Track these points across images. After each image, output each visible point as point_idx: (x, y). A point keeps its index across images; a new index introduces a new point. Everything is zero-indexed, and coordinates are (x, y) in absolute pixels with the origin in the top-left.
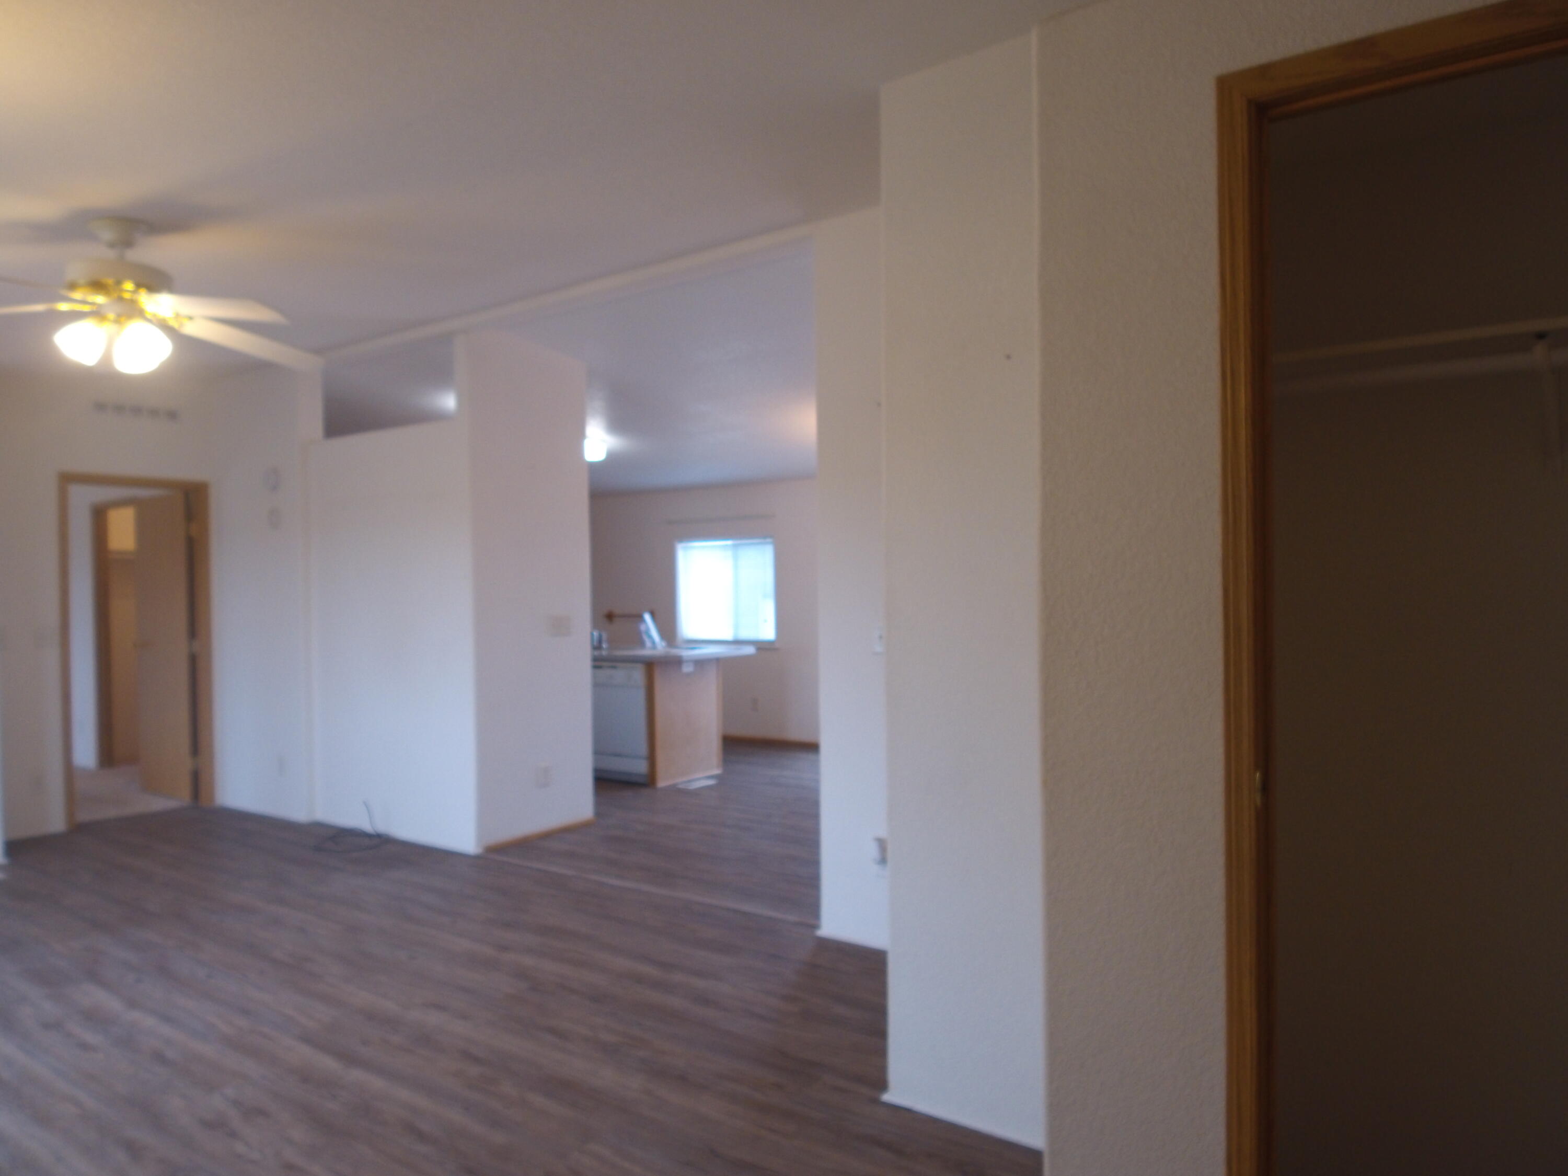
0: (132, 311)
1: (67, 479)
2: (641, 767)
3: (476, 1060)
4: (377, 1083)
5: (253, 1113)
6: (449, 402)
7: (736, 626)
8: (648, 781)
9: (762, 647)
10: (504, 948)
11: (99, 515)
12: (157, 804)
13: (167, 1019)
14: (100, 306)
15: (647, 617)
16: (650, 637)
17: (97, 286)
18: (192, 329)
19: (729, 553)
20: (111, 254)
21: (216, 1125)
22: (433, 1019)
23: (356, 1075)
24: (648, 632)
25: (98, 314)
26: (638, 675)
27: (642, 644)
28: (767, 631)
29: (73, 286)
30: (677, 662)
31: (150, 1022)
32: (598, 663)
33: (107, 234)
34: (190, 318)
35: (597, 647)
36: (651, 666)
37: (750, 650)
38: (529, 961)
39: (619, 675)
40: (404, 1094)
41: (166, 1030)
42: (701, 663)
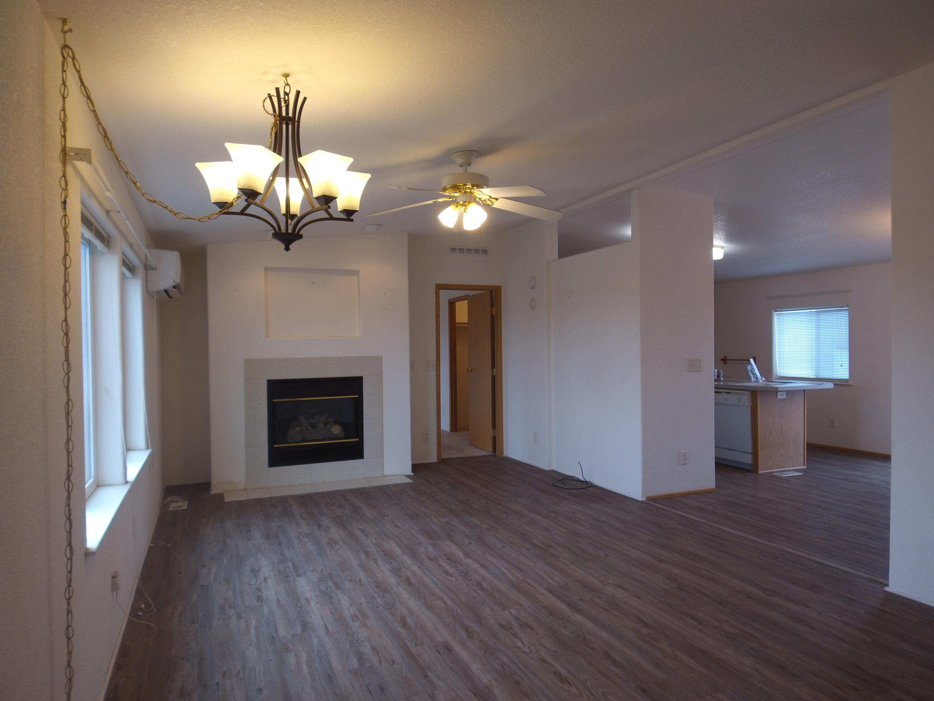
0: (471, 199)
1: (439, 287)
2: (748, 459)
3: (646, 625)
4: (589, 625)
5: (525, 626)
6: (628, 231)
7: (817, 369)
8: (753, 468)
9: (838, 383)
10: (660, 561)
11: (452, 304)
12: (478, 453)
13: (483, 566)
14: (456, 197)
15: (752, 361)
16: (754, 374)
17: (455, 188)
18: (497, 205)
19: (814, 318)
20: (461, 170)
21: (507, 627)
22: (620, 595)
23: (578, 617)
24: (752, 370)
25: (455, 202)
26: (746, 399)
27: (749, 379)
28: (843, 373)
29: (445, 189)
30: (776, 391)
31: (476, 566)
32: (718, 390)
33: (459, 161)
34: (497, 199)
35: (717, 379)
36: (754, 393)
37: (830, 385)
38: (676, 571)
39: (733, 398)
40: (604, 635)
41: (482, 571)
42: (791, 393)
